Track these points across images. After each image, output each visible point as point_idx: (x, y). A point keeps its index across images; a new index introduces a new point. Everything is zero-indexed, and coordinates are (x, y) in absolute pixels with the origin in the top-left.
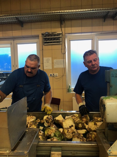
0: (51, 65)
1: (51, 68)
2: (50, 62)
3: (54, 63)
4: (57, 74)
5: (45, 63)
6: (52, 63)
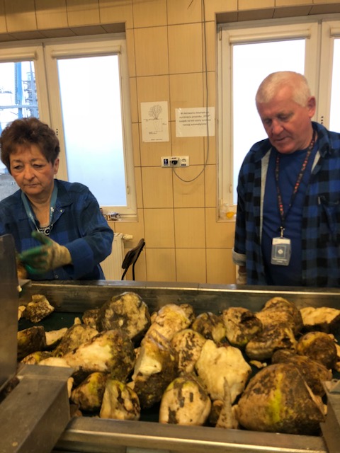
0: (167, 127)
1: (166, 138)
6: (170, 121)
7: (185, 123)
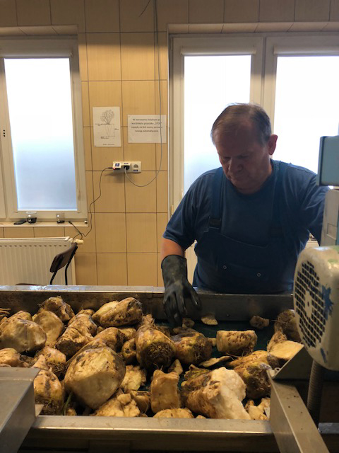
0: (118, 132)
1: (118, 143)
2: (116, 122)
3: (129, 128)
4: (139, 163)
5: (99, 125)
6: (122, 127)
7: (137, 129)
